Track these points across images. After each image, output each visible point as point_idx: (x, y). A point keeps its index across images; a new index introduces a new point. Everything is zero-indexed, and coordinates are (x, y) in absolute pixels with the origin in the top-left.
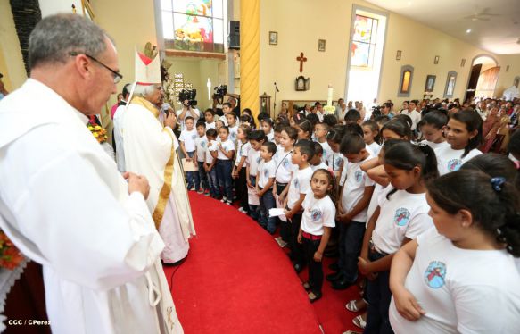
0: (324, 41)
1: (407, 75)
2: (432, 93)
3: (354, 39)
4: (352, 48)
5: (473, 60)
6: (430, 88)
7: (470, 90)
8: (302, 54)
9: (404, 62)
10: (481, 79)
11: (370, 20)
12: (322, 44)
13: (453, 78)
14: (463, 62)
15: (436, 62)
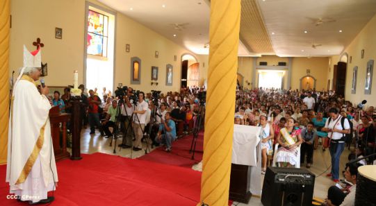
0: (61, 30)
1: (136, 65)
2: (157, 81)
3: (89, 30)
4: (88, 38)
5: (182, 57)
6: (155, 77)
7: (183, 80)
8: (39, 40)
9: (133, 54)
10: (189, 71)
11: (101, 16)
12: (59, 32)
13: (170, 70)
14: (175, 57)
15: (157, 56)
